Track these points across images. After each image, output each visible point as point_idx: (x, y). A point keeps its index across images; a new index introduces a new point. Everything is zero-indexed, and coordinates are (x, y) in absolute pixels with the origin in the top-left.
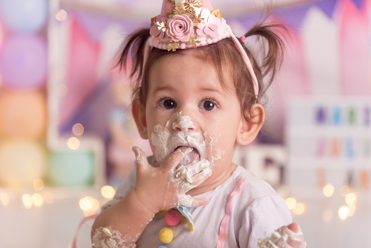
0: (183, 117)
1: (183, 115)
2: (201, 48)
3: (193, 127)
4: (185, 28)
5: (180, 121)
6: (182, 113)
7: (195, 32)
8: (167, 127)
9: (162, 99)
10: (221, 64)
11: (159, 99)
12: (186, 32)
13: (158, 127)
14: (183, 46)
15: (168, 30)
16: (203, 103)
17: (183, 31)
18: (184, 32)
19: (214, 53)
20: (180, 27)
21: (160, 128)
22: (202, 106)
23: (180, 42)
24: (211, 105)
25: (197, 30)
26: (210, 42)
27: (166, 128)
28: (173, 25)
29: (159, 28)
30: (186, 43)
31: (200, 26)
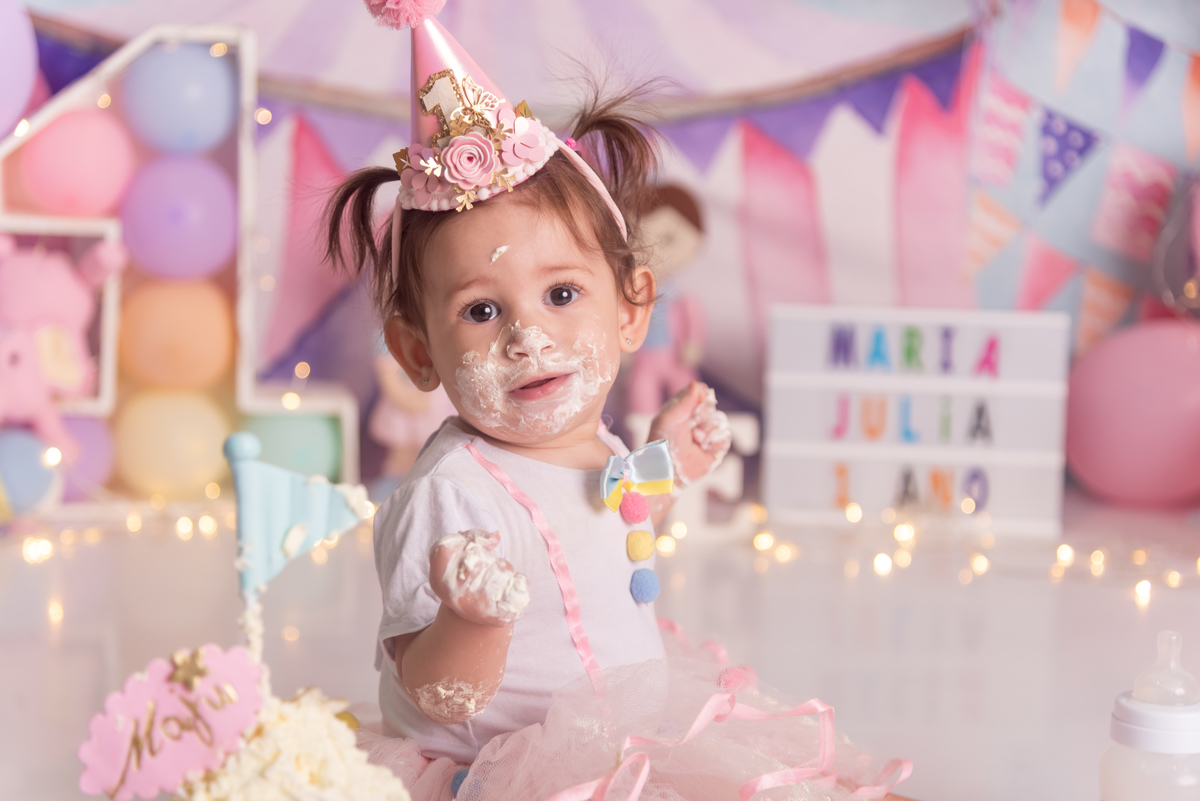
0: (526, 331)
1: (524, 326)
2: (517, 187)
3: (551, 343)
4: (480, 157)
5: (523, 339)
6: (520, 323)
7: (502, 161)
8: (493, 355)
9: (469, 305)
10: (567, 208)
11: (463, 305)
12: (485, 166)
13: (472, 356)
14: (485, 195)
15: (446, 171)
16: (549, 294)
17: (479, 164)
18: (482, 166)
19: (549, 188)
20: (470, 159)
21: (475, 357)
22: (549, 300)
23: (478, 188)
24: (565, 294)
25: (503, 154)
26: (532, 171)
27: (490, 356)
28: (455, 160)
29: (428, 172)
30: (489, 187)
31: (506, 146)
